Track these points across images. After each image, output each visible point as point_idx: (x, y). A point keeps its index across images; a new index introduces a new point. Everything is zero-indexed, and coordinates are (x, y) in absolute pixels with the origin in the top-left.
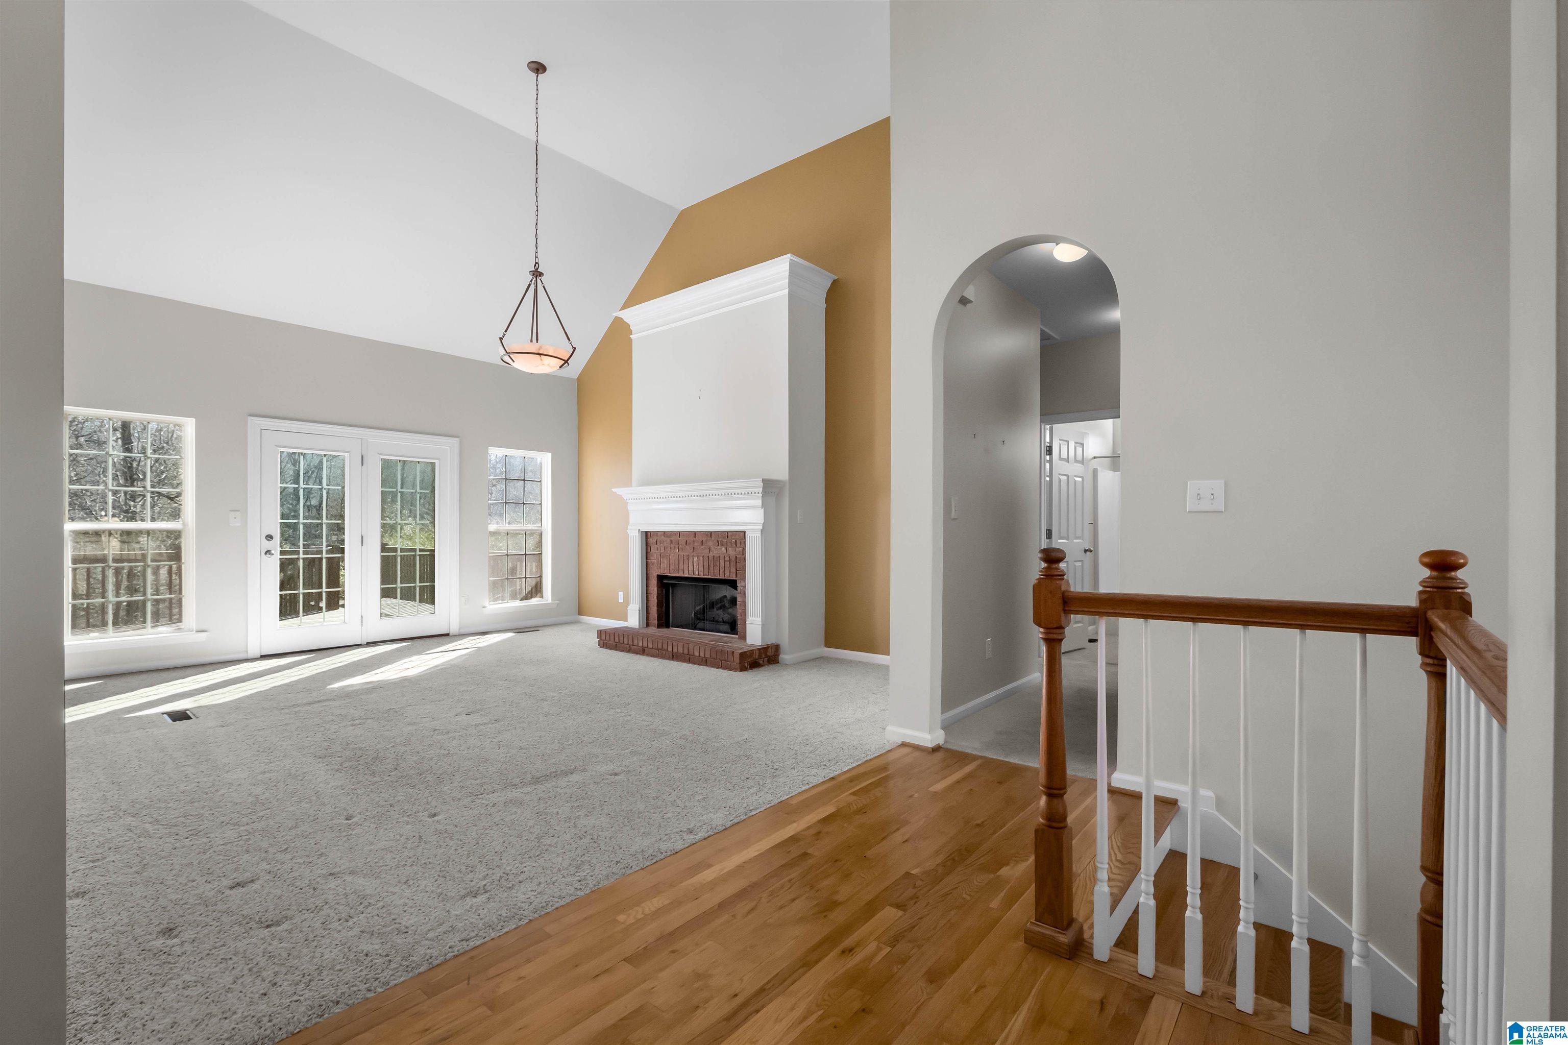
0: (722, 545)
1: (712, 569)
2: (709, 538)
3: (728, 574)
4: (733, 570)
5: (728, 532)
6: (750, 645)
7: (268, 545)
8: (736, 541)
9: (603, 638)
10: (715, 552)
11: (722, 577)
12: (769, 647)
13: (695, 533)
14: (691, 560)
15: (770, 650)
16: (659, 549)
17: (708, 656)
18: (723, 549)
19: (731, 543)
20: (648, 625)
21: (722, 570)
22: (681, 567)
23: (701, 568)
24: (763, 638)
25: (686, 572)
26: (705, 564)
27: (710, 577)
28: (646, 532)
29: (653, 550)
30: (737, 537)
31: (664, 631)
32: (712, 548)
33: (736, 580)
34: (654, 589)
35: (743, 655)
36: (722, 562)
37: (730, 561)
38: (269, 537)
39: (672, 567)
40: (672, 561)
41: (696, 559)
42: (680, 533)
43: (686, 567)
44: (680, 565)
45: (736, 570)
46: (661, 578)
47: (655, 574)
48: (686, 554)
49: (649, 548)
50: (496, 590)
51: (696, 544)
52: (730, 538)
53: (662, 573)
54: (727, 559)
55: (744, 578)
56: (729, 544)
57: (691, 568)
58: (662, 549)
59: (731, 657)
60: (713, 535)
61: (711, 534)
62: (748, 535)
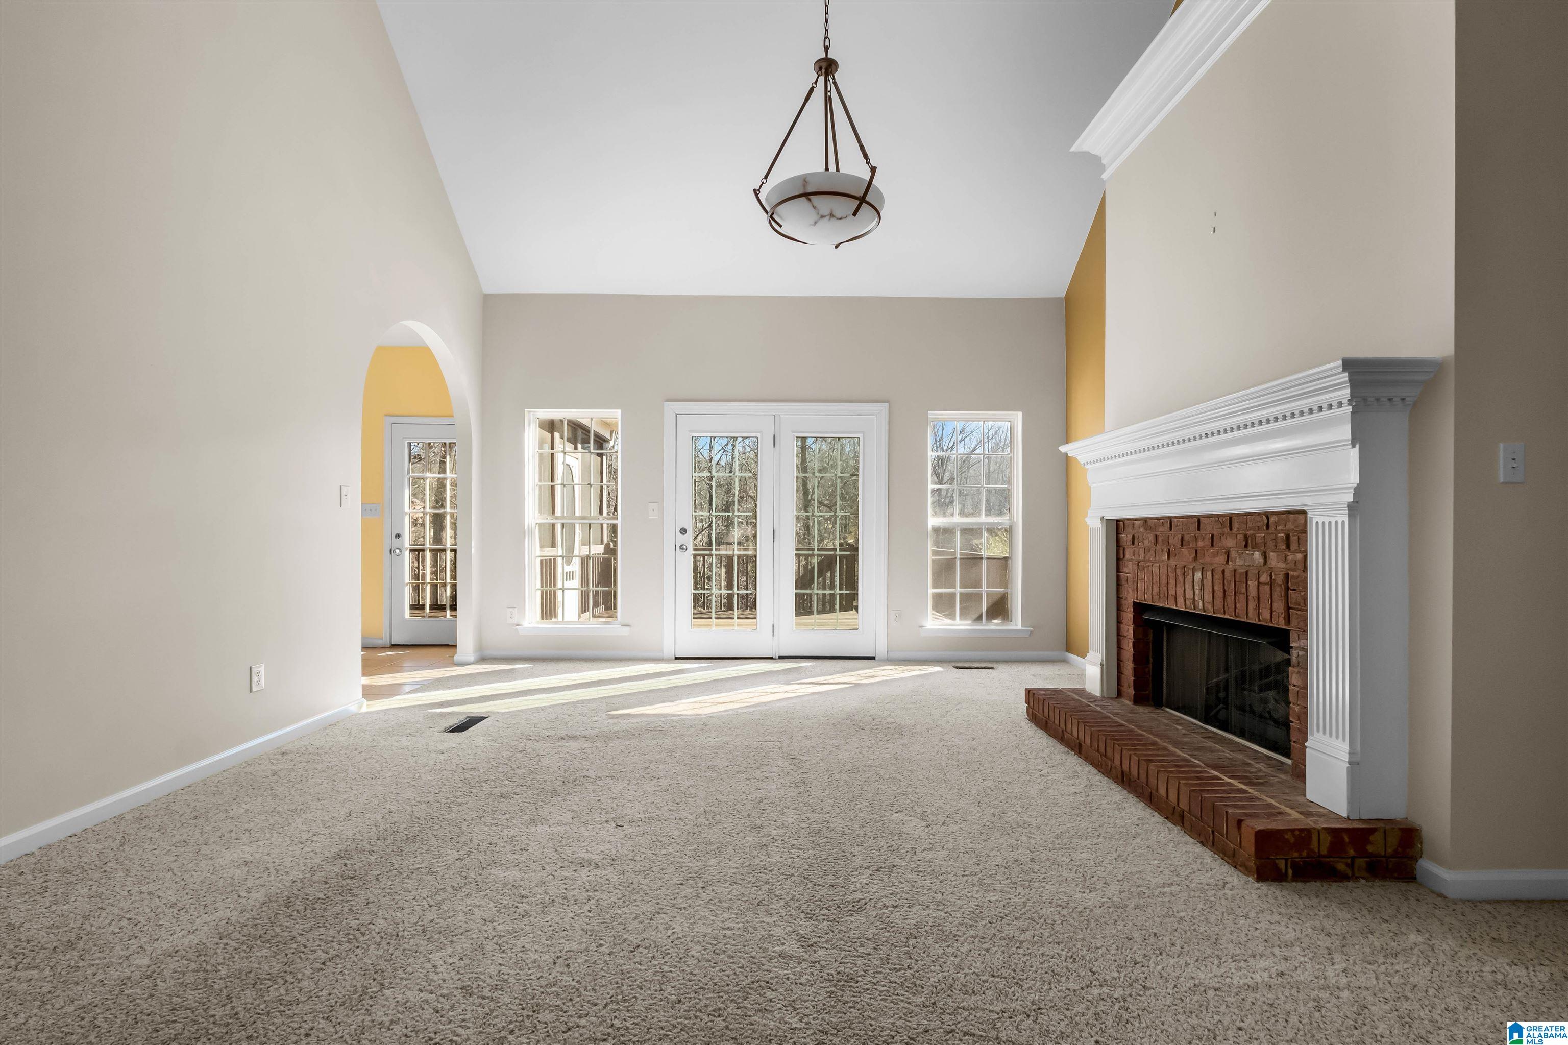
0: (1255, 547)
1: (1230, 600)
2: (1227, 530)
3: (1266, 614)
4: (1279, 606)
5: (1267, 515)
6: (1309, 810)
7: (682, 539)
8: (1288, 537)
9: (1031, 704)
10: (1239, 562)
11: (1253, 620)
12: (1372, 831)
13: (1198, 521)
14: (1189, 578)
15: (1377, 838)
16: (1136, 552)
17: (1184, 805)
18: (1257, 555)
19: (1275, 539)
20: (1119, 694)
21: (1252, 605)
22: (1172, 592)
23: (1208, 597)
24: (1352, 800)
25: (1181, 600)
26: (1216, 588)
27: (1226, 616)
28: (1118, 521)
29: (1127, 556)
30: (1290, 526)
31: (1145, 713)
32: (1233, 554)
33: (1287, 633)
34: (1129, 630)
35: (1265, 839)
36: (1252, 584)
37: (1271, 583)
38: (683, 531)
39: (1156, 590)
40: (1156, 579)
41: (1198, 575)
42: (1170, 521)
43: (1180, 591)
44: (1170, 588)
45: (1288, 608)
46: (1140, 608)
47: (1131, 601)
48: (1181, 564)
49: (1122, 552)
50: (943, 604)
51: (1200, 544)
52: (1272, 529)
53: (1141, 598)
54: (1264, 578)
55: (1303, 631)
56: (1271, 544)
57: (1189, 594)
58: (1142, 552)
59: (1233, 831)
60: (1236, 526)
61: (1229, 520)
62: (1315, 519)
